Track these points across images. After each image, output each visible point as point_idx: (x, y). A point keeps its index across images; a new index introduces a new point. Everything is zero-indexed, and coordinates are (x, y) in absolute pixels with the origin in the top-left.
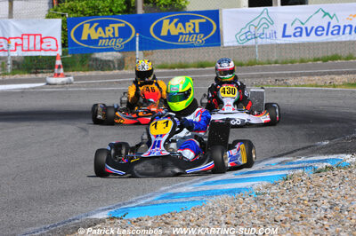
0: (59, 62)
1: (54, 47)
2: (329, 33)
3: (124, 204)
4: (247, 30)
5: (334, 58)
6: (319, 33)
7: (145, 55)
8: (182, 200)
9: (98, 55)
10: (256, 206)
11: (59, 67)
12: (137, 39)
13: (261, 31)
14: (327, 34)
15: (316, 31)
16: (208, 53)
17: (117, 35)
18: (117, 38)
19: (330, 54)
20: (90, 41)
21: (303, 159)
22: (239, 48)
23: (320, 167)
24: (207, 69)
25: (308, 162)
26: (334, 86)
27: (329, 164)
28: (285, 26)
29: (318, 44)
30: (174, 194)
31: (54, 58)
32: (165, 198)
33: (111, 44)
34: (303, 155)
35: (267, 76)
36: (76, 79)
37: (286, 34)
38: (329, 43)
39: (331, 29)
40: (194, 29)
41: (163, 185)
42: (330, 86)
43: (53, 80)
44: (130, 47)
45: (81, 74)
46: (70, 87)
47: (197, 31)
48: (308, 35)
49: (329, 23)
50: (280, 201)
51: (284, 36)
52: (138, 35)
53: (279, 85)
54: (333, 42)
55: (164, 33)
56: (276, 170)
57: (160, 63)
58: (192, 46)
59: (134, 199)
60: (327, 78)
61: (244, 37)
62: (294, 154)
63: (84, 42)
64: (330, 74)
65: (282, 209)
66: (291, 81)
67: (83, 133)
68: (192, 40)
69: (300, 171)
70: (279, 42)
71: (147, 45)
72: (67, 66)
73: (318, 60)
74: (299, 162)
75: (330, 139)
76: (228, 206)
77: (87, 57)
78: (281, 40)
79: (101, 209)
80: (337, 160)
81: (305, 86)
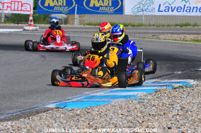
0: (31, 18)
1: (29, 9)
2: (185, 11)
3: (65, 100)
4: (138, 6)
5: (187, 25)
6: (179, 10)
7: (80, 17)
8: (97, 100)
9: (53, 15)
10: (139, 106)
11: (31, 21)
12: (76, 8)
13: (146, 7)
14: (183, 11)
15: (177, 9)
17: (65, 5)
19: (184, 23)
20: (49, 7)
21: (166, 81)
22: (133, 16)
23: (176, 86)
25: (169, 83)
26: (186, 41)
27: (181, 85)
28: (160, 5)
29: (178, 16)
30: (93, 96)
31: (28, 16)
32: (88, 98)
33: (61, 9)
34: (166, 79)
35: (148, 33)
36: (40, 28)
38: (184, 16)
39: (186, 9)
40: (108, 4)
41: (87, 91)
42: (183, 41)
43: (27, 28)
44: (71, 12)
45: (43, 25)
46: (36, 33)
47: (110, 5)
48: (172, 11)
49: (185, 5)
50: (153, 104)
51: (159, 11)
52: (76, 5)
53: (154, 39)
54: (186, 16)
55: (91, 5)
56: (151, 86)
57: (88, 22)
58: (107, 13)
59: (70, 98)
60: (182, 36)
61: (136, 10)
62: (162, 78)
63: (46, 7)
64: (183, 33)
65: (153, 108)
66: (162, 36)
67: (43, 59)
68: (107, 10)
69: (165, 87)
70: (156, 14)
71: (82, 11)
72: (36, 20)
73: (177, 25)
74: (164, 83)
75: (182, 71)
76: (123, 105)
77: (47, 16)
78: (157, 13)
79: (51, 102)
80: (186, 82)
81: (169, 40)
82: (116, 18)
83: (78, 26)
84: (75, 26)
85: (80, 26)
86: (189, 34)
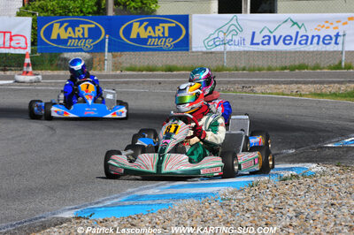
0: (28, 60)
1: (23, 45)
2: (297, 43)
3: (91, 204)
4: (215, 36)
5: (301, 67)
6: (287, 42)
7: (114, 57)
8: (148, 202)
9: (66, 55)
10: (222, 212)
11: (28, 65)
12: (107, 40)
13: (229, 37)
14: (295, 44)
15: (284, 40)
16: (176, 57)
17: (86, 36)
18: (86, 39)
19: (297, 63)
20: (59, 40)
22: (206, 53)
23: (286, 175)
24: (175, 73)
26: (301, 95)
27: (294, 173)
28: (254, 33)
29: (286, 52)
30: (141, 196)
31: (23, 56)
32: (132, 199)
33: (81, 44)
35: (235, 83)
36: (44, 77)
37: (255, 42)
38: (297, 52)
39: (299, 39)
40: (163, 33)
41: (130, 186)
42: (296, 95)
43: (21, 78)
44: (99, 48)
45: (49, 73)
46: (37, 86)
47: (166, 35)
48: (276, 43)
49: (297, 33)
50: (246, 207)
51: (252, 43)
52: (107, 36)
53: (246, 92)
54: (301, 52)
55: (133, 35)
57: (128, 65)
58: (160, 50)
59: (101, 199)
60: (294, 87)
61: (212, 43)
63: (53, 41)
64: (297, 83)
65: (247, 215)
66: (258, 88)
67: (51, 132)
68: (160, 43)
69: (266, 178)
70: (246, 49)
71: (117, 47)
72: (36, 65)
73: (285, 68)
75: (296, 148)
76: (194, 210)
77: (56, 56)
78: (248, 47)
79: (67, 207)
80: (303, 168)
81: (272, 94)
82: (177, 58)
83: (111, 73)
84: (105, 73)
85: (114, 73)
86: (305, 83)
